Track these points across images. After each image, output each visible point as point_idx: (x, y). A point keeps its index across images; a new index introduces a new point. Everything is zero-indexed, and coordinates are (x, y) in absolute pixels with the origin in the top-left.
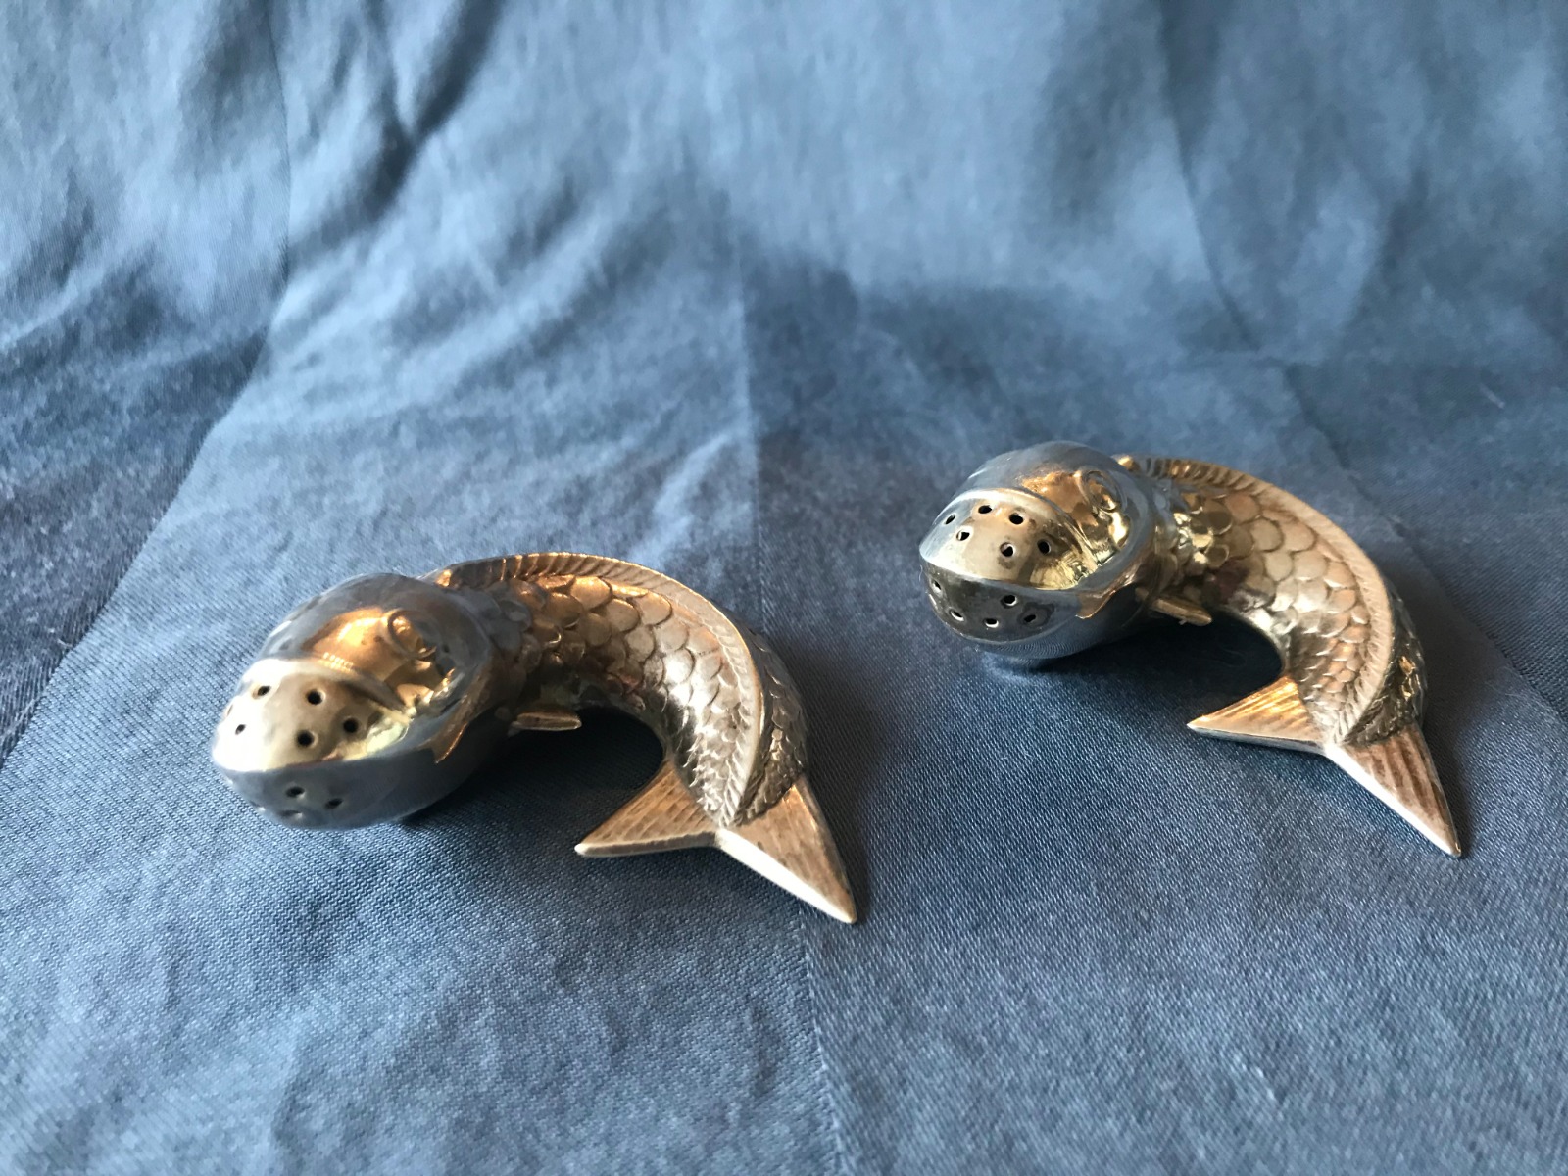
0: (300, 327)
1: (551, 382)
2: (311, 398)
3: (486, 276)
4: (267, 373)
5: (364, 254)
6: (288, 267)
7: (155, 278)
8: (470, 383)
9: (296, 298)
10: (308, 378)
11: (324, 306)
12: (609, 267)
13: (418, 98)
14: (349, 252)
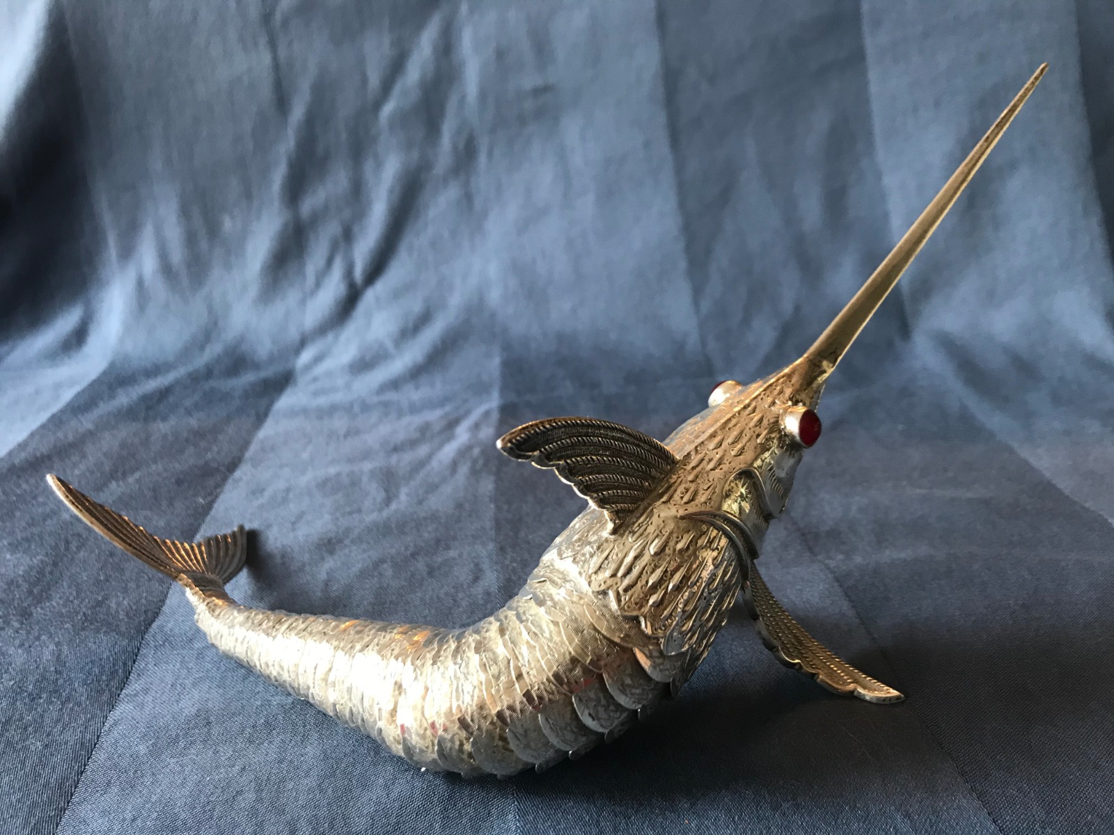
0: (308, 367)
1: (417, 388)
2: (316, 394)
3: (389, 345)
4: (296, 385)
5: (337, 338)
6: (303, 343)
7: (244, 347)
8: (383, 389)
9: (306, 356)
10: (312, 387)
11: (318, 359)
12: (444, 342)
13: (364, 271)
14: (330, 337)
